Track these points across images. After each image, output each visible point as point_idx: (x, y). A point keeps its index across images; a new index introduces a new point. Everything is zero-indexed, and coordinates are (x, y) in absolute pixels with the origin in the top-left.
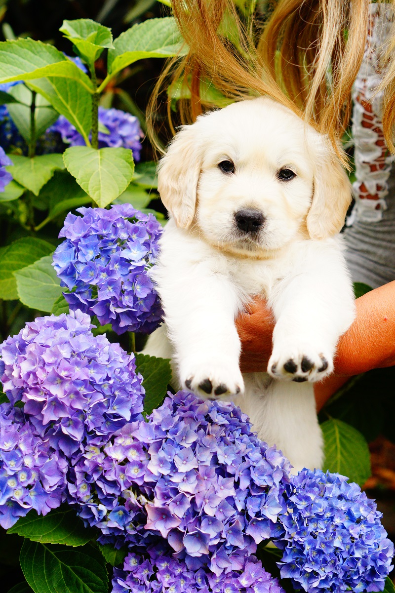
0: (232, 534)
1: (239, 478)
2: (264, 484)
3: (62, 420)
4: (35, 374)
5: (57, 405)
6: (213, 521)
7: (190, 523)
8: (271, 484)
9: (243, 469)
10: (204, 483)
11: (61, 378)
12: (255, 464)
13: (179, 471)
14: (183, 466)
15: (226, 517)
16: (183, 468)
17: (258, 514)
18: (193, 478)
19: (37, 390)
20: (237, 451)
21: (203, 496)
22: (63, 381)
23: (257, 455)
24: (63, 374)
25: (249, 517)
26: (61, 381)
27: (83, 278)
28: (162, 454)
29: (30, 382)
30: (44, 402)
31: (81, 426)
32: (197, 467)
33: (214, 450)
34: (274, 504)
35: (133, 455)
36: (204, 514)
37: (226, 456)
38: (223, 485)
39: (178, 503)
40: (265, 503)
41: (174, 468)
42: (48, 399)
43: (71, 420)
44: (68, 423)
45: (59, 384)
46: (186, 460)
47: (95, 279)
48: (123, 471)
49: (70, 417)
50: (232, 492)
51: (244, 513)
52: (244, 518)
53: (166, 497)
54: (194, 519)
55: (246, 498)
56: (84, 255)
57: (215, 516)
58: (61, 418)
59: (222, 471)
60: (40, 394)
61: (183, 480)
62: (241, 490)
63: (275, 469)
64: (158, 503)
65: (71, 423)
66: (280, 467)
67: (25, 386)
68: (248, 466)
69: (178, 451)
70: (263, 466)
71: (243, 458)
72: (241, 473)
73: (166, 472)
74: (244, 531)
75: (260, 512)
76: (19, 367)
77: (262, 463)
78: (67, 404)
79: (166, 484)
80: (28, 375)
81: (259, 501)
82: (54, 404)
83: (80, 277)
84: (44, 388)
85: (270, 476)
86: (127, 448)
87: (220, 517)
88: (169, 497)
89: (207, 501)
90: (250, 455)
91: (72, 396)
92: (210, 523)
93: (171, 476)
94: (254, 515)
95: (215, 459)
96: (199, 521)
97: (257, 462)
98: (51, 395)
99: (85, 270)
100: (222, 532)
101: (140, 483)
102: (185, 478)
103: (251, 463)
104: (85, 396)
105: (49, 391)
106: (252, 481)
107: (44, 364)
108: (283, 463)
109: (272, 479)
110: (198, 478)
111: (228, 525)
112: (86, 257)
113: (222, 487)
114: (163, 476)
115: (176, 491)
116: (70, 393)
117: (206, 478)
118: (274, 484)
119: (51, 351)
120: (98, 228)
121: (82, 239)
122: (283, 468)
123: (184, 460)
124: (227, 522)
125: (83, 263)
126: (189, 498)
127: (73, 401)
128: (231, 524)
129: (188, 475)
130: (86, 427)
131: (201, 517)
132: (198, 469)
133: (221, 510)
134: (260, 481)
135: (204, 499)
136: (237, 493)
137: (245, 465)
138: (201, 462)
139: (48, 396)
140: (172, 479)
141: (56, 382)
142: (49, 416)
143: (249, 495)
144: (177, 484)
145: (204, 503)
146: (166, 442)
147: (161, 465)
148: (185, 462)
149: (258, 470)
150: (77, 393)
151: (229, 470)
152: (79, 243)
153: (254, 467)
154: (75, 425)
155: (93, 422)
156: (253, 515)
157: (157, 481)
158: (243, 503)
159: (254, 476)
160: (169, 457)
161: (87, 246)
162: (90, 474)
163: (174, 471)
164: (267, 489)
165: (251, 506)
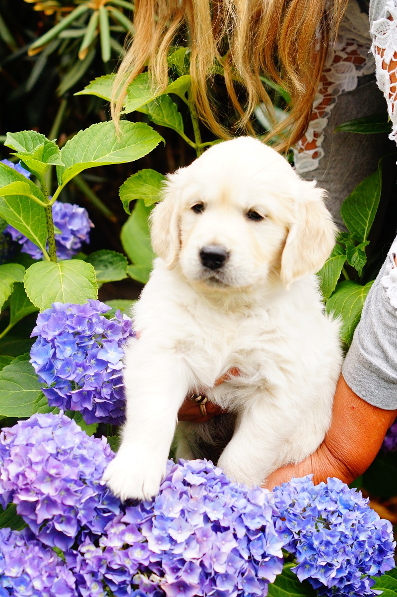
0: (247, 582)
1: (234, 530)
2: (259, 526)
3: (55, 518)
4: (24, 475)
5: (50, 503)
6: (226, 576)
7: (206, 586)
8: (264, 524)
9: (235, 519)
10: (205, 544)
11: (51, 476)
12: (244, 511)
13: (178, 542)
14: (179, 535)
15: (236, 569)
16: (181, 538)
17: (264, 556)
18: (194, 544)
19: (27, 490)
20: (223, 505)
21: (209, 557)
22: (52, 478)
23: (242, 502)
24: (53, 472)
25: (257, 562)
26: (51, 479)
27: (61, 374)
28: (156, 532)
29: (20, 483)
30: (37, 502)
31: (74, 522)
32: (193, 532)
33: (202, 511)
34: (274, 540)
35: (130, 538)
36: (216, 573)
37: (215, 512)
38: (223, 539)
39: (189, 571)
40: (267, 542)
41: (172, 540)
42: (40, 498)
43: (64, 516)
44: (61, 520)
45: (49, 483)
46: (180, 528)
47: (72, 374)
48: (127, 556)
49: (62, 514)
50: (234, 544)
51: (251, 560)
52: (252, 563)
53: (175, 571)
54: (208, 580)
55: (248, 544)
56: (62, 352)
57: (226, 571)
58: (54, 516)
59: (217, 528)
60: (31, 494)
61: (185, 549)
62: (241, 539)
63: (263, 507)
64: (170, 578)
65: (64, 519)
66: (266, 504)
67: (15, 488)
68: (239, 514)
69: (169, 524)
70: (252, 510)
71: (231, 508)
72: (234, 523)
73: (167, 547)
74: (256, 575)
75: (265, 553)
76: (7, 470)
77: (250, 508)
78: (59, 501)
79: (171, 558)
80: (17, 476)
81: (260, 543)
82: (46, 502)
83: (58, 373)
84: (35, 488)
85: (262, 516)
86: (123, 533)
87: (231, 571)
88: (178, 570)
89: (214, 560)
90: (236, 504)
91: (63, 493)
92: (224, 579)
93: (172, 550)
94: (261, 557)
95: (207, 519)
96: (213, 581)
97: (245, 508)
98: (42, 494)
99: (63, 367)
100: (238, 583)
101: (146, 564)
102: (186, 546)
103: (241, 512)
104: (76, 492)
105: (40, 490)
106: (246, 527)
107: (31, 463)
108: (267, 498)
109: (264, 518)
110: (198, 542)
111: (240, 575)
112: (64, 353)
113: (223, 542)
114: (165, 552)
115: (183, 561)
116: (61, 491)
117: (205, 539)
118: (267, 521)
119: (37, 450)
120: (73, 325)
121: (57, 337)
122: (268, 503)
123: (178, 530)
124: (239, 573)
125: (60, 360)
126: (198, 563)
127: (64, 498)
128: (243, 574)
129: (188, 542)
130: (79, 522)
131: (214, 577)
132: (194, 534)
133: (230, 564)
134: (254, 525)
135: (211, 558)
136: (239, 543)
137: (236, 515)
138: (195, 526)
139: (39, 496)
140: (174, 552)
141: (45, 481)
142: (42, 515)
143: (249, 541)
144: (181, 555)
145: (212, 563)
146: (155, 519)
147: (160, 542)
148: (180, 532)
149: (249, 514)
150: (68, 490)
151: (223, 524)
152: (55, 340)
153: (245, 514)
154: (68, 521)
155: (85, 516)
156: (259, 558)
157: (162, 559)
158: (247, 550)
159: (247, 522)
160: (164, 532)
161: (64, 343)
162: (96, 570)
163: (173, 543)
164: (263, 529)
165: (255, 551)
